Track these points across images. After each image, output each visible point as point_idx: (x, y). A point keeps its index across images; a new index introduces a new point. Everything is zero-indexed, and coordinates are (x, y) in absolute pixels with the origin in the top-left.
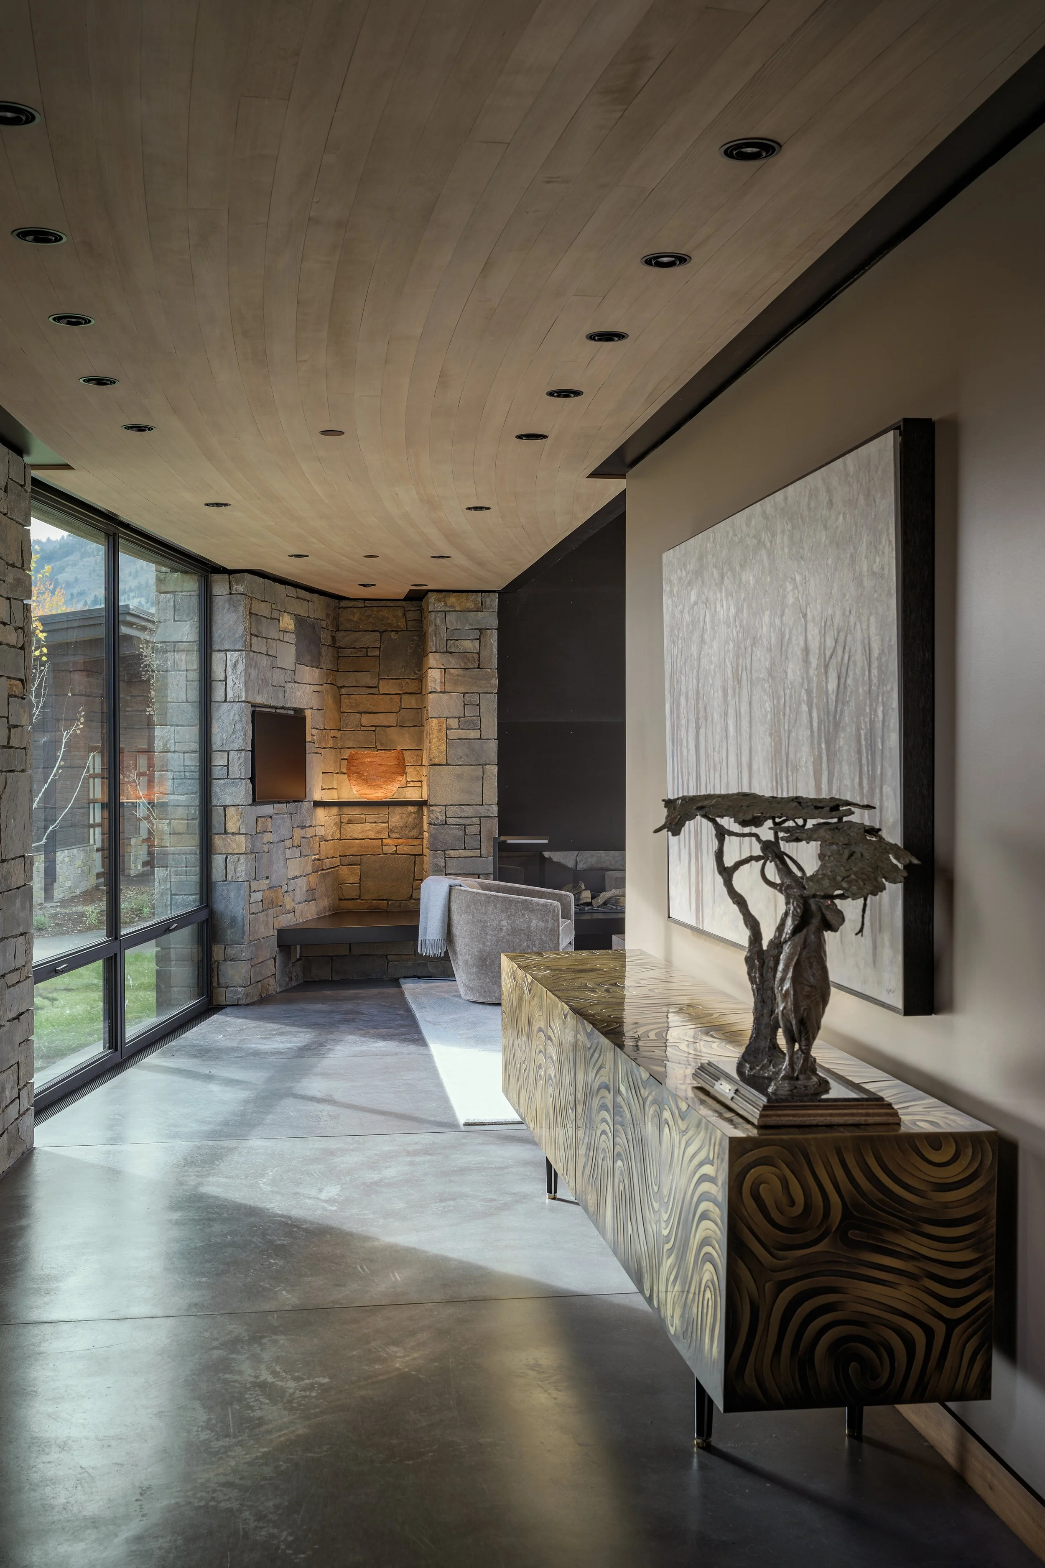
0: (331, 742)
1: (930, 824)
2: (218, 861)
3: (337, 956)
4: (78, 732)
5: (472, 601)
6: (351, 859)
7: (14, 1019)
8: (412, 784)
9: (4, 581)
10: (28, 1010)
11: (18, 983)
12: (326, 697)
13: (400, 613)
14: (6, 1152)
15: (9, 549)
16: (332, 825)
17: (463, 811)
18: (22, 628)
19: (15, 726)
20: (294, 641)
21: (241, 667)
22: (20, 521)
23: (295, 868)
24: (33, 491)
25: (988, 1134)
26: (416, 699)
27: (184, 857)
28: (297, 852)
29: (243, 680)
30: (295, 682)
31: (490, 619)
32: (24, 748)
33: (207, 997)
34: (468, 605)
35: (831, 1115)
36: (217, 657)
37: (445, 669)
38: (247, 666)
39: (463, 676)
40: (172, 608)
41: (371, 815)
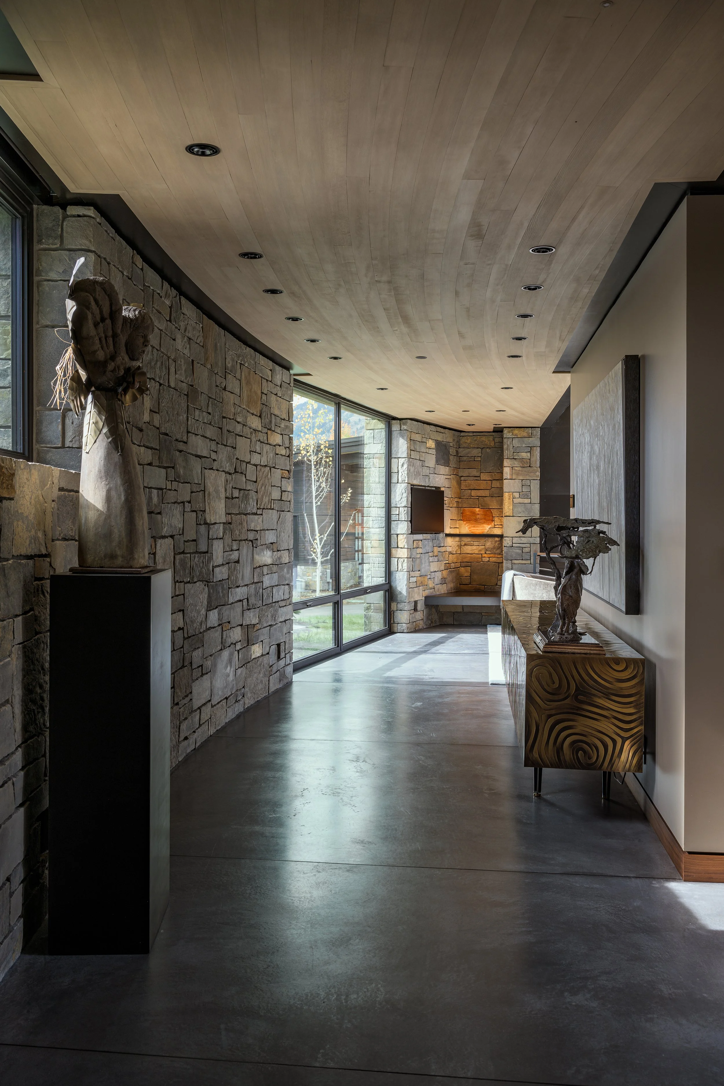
0: (455, 504)
1: (638, 532)
2: (394, 561)
3: (457, 612)
4: (347, 501)
5: (526, 432)
6: (466, 564)
7: (283, 622)
8: (497, 526)
9: (280, 427)
10: (290, 619)
11: (285, 606)
12: (453, 482)
13: (491, 438)
14: (278, 680)
15: (282, 412)
16: (456, 546)
17: (521, 540)
18: (289, 448)
19: (285, 491)
20: (435, 453)
21: (405, 466)
22: (288, 400)
23: (434, 566)
24: (294, 384)
25: (641, 660)
26: (500, 483)
27: (377, 559)
28: (436, 559)
29: (406, 472)
30: (435, 474)
31: (536, 441)
32: (289, 501)
33: (388, 628)
34: (524, 434)
35: (574, 649)
36: (394, 461)
37: (512, 467)
38: (408, 465)
39: (522, 471)
40: (373, 437)
41: (476, 542)
